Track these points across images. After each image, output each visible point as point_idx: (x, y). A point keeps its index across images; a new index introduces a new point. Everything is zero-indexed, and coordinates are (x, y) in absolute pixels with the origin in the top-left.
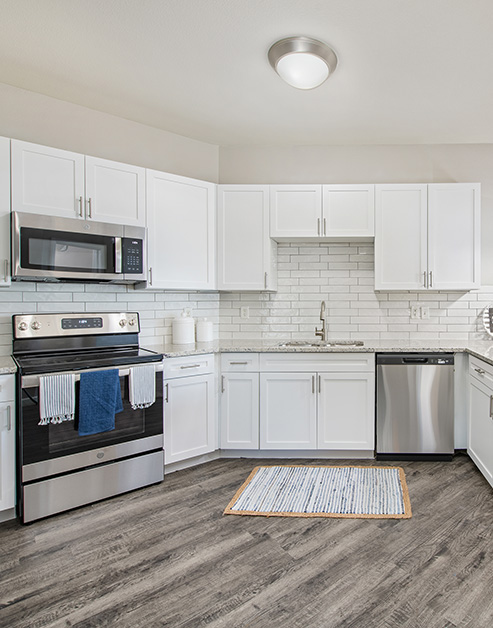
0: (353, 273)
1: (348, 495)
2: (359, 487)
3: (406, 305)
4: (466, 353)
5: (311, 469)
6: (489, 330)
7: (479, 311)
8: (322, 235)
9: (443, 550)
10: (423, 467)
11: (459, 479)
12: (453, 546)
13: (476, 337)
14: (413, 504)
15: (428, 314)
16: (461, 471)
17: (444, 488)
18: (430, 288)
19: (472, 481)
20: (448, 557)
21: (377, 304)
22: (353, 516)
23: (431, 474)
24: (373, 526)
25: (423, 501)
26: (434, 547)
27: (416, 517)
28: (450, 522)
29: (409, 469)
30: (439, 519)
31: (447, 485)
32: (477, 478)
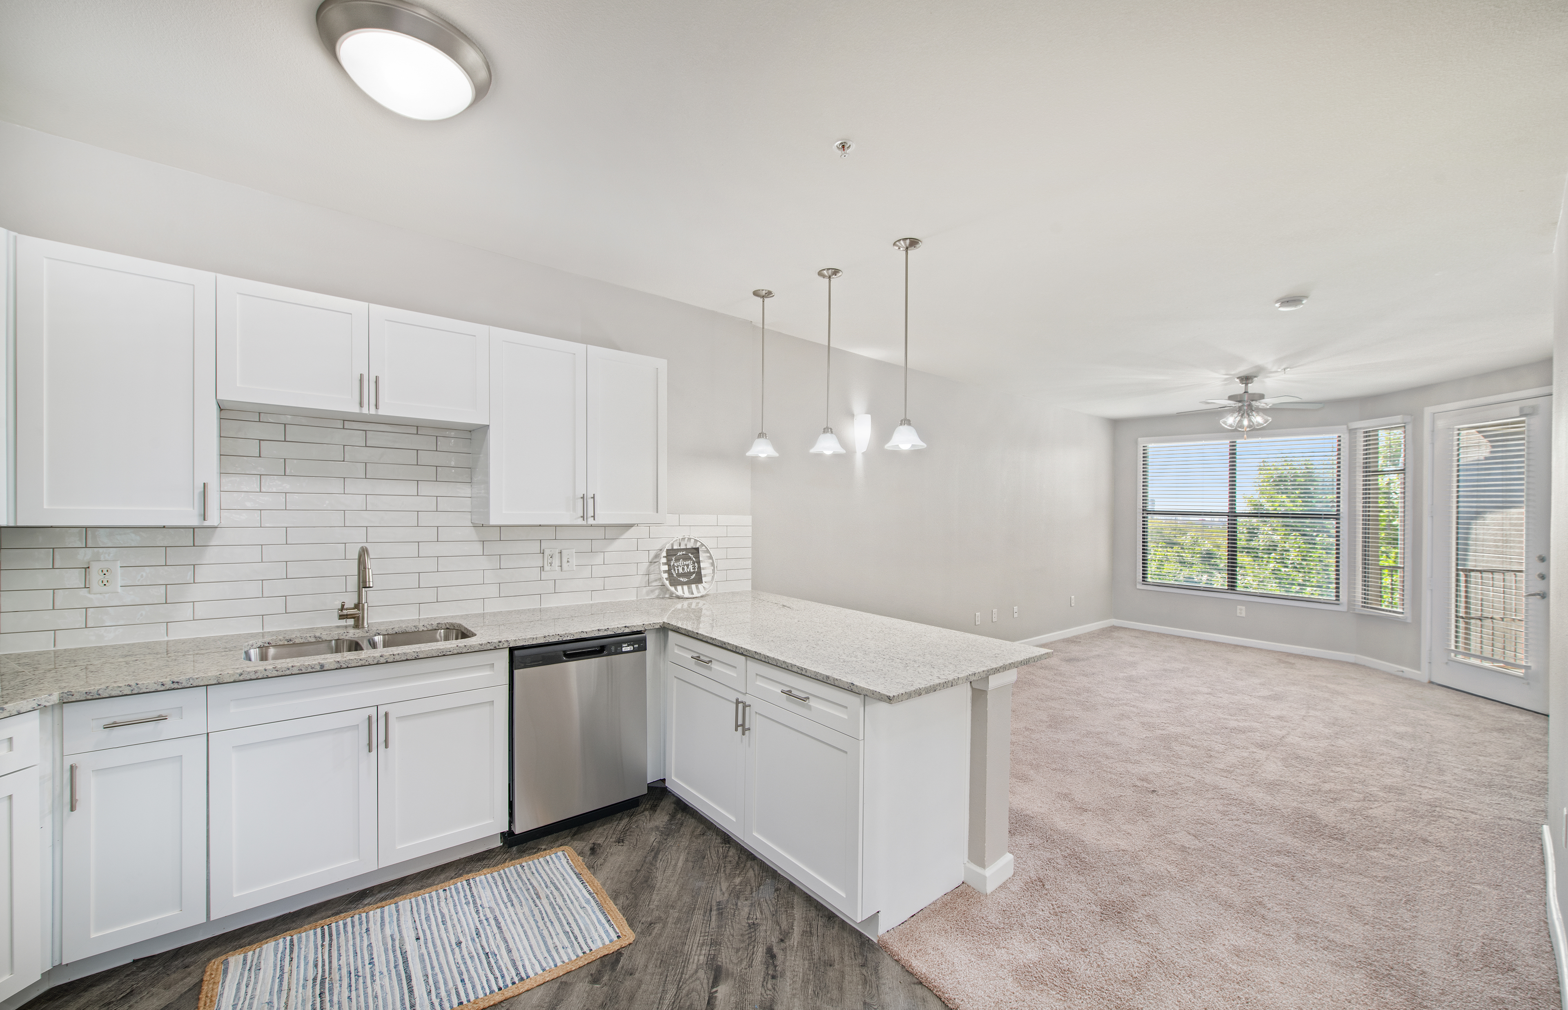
0: (425, 489)
1: (495, 944)
2: (508, 915)
3: (535, 547)
4: (664, 630)
5: (375, 914)
6: (667, 583)
7: (652, 554)
8: (368, 410)
9: (717, 975)
10: (600, 835)
11: (667, 833)
12: (727, 958)
13: (648, 594)
14: (624, 910)
15: (574, 562)
16: (661, 819)
17: (655, 857)
18: (591, 521)
19: (686, 830)
20: (730, 982)
21: (477, 548)
22: (527, 985)
23: (620, 841)
24: (582, 987)
25: (636, 897)
26: (701, 974)
27: (642, 933)
28: (698, 917)
29: (579, 844)
30: (679, 920)
31: (655, 852)
32: (691, 822)
